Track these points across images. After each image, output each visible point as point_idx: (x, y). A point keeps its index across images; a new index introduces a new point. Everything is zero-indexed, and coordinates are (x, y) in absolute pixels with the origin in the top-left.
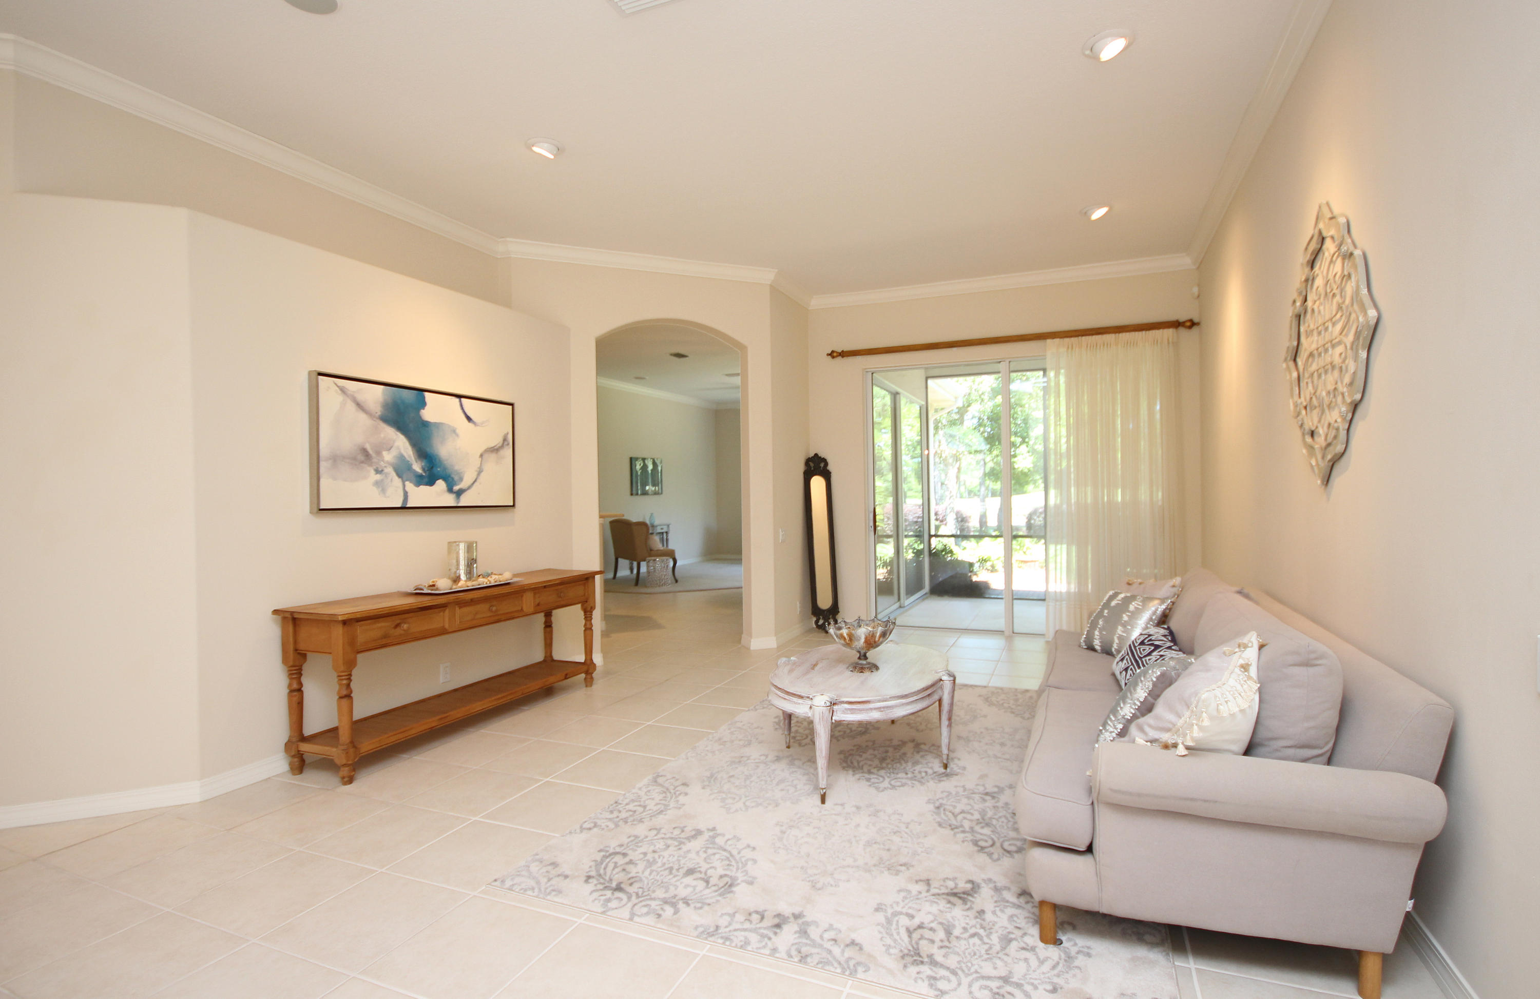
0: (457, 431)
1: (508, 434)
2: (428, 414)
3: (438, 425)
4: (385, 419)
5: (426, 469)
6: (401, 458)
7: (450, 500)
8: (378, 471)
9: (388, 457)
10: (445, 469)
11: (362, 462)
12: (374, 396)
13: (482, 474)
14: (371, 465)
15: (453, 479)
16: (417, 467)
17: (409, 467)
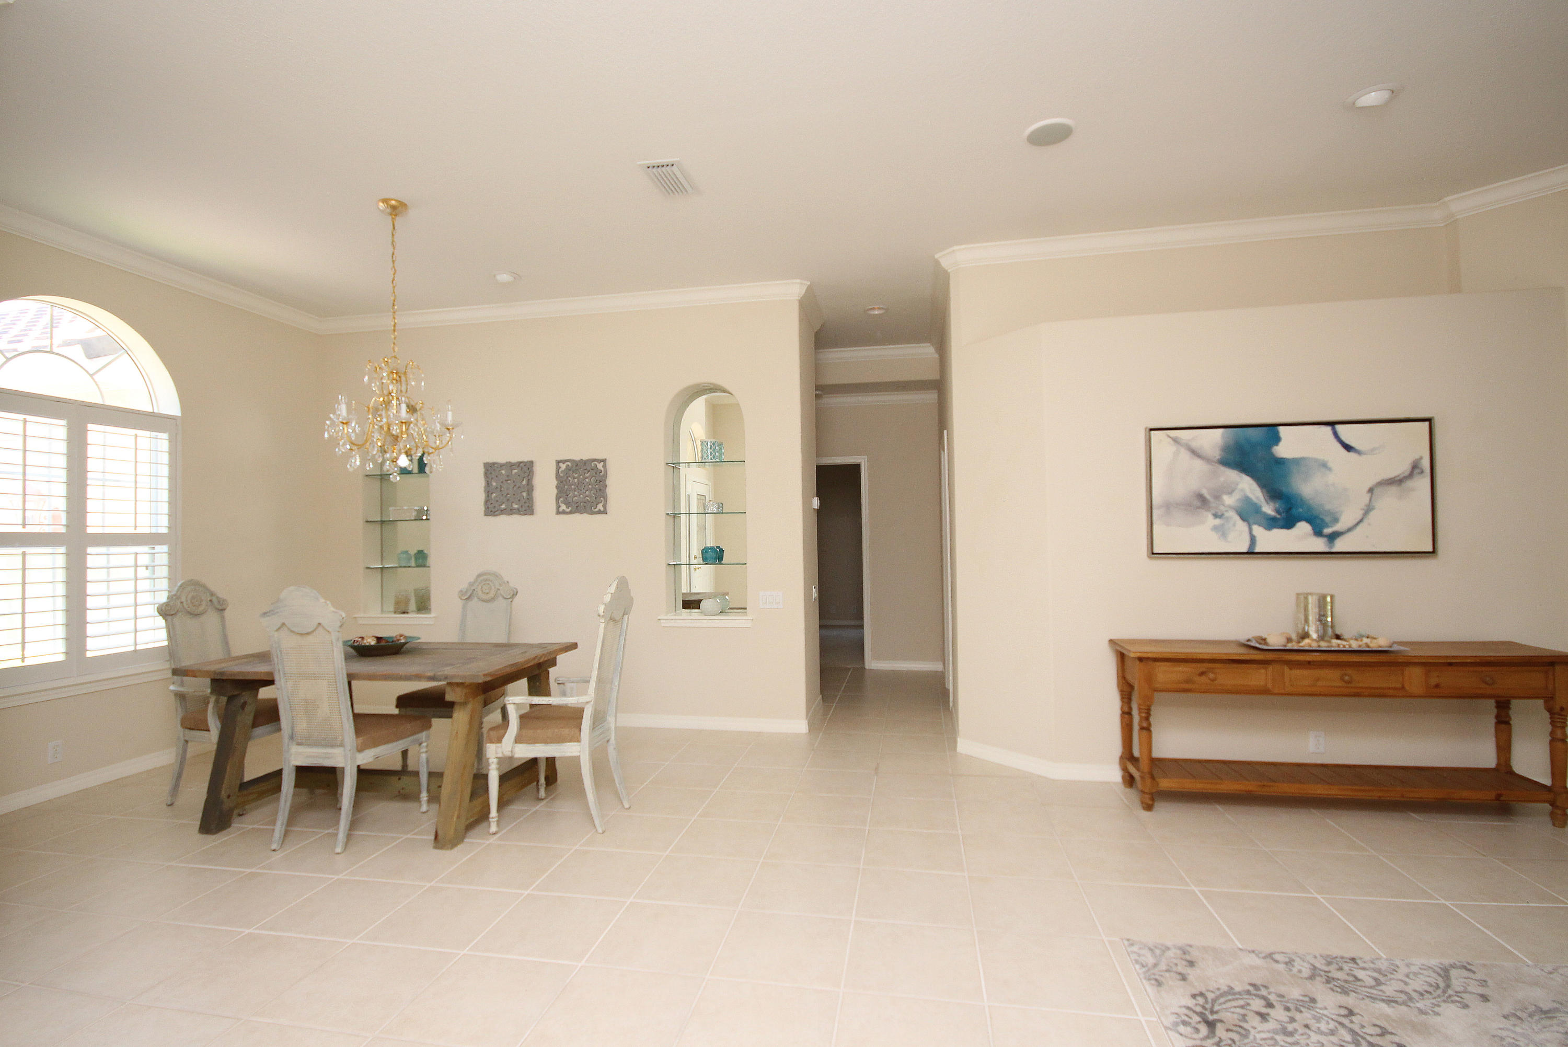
0: (1330, 465)
1: (1421, 458)
2: (1283, 450)
3: (1297, 461)
4: (1225, 462)
5: (1281, 510)
6: (1247, 500)
7: (1319, 545)
8: (1216, 516)
9: (1229, 500)
10: (1310, 509)
11: (1198, 508)
12: (1212, 441)
13: (1372, 513)
14: (1208, 510)
15: (1322, 520)
16: (1269, 509)
17: (1257, 509)
